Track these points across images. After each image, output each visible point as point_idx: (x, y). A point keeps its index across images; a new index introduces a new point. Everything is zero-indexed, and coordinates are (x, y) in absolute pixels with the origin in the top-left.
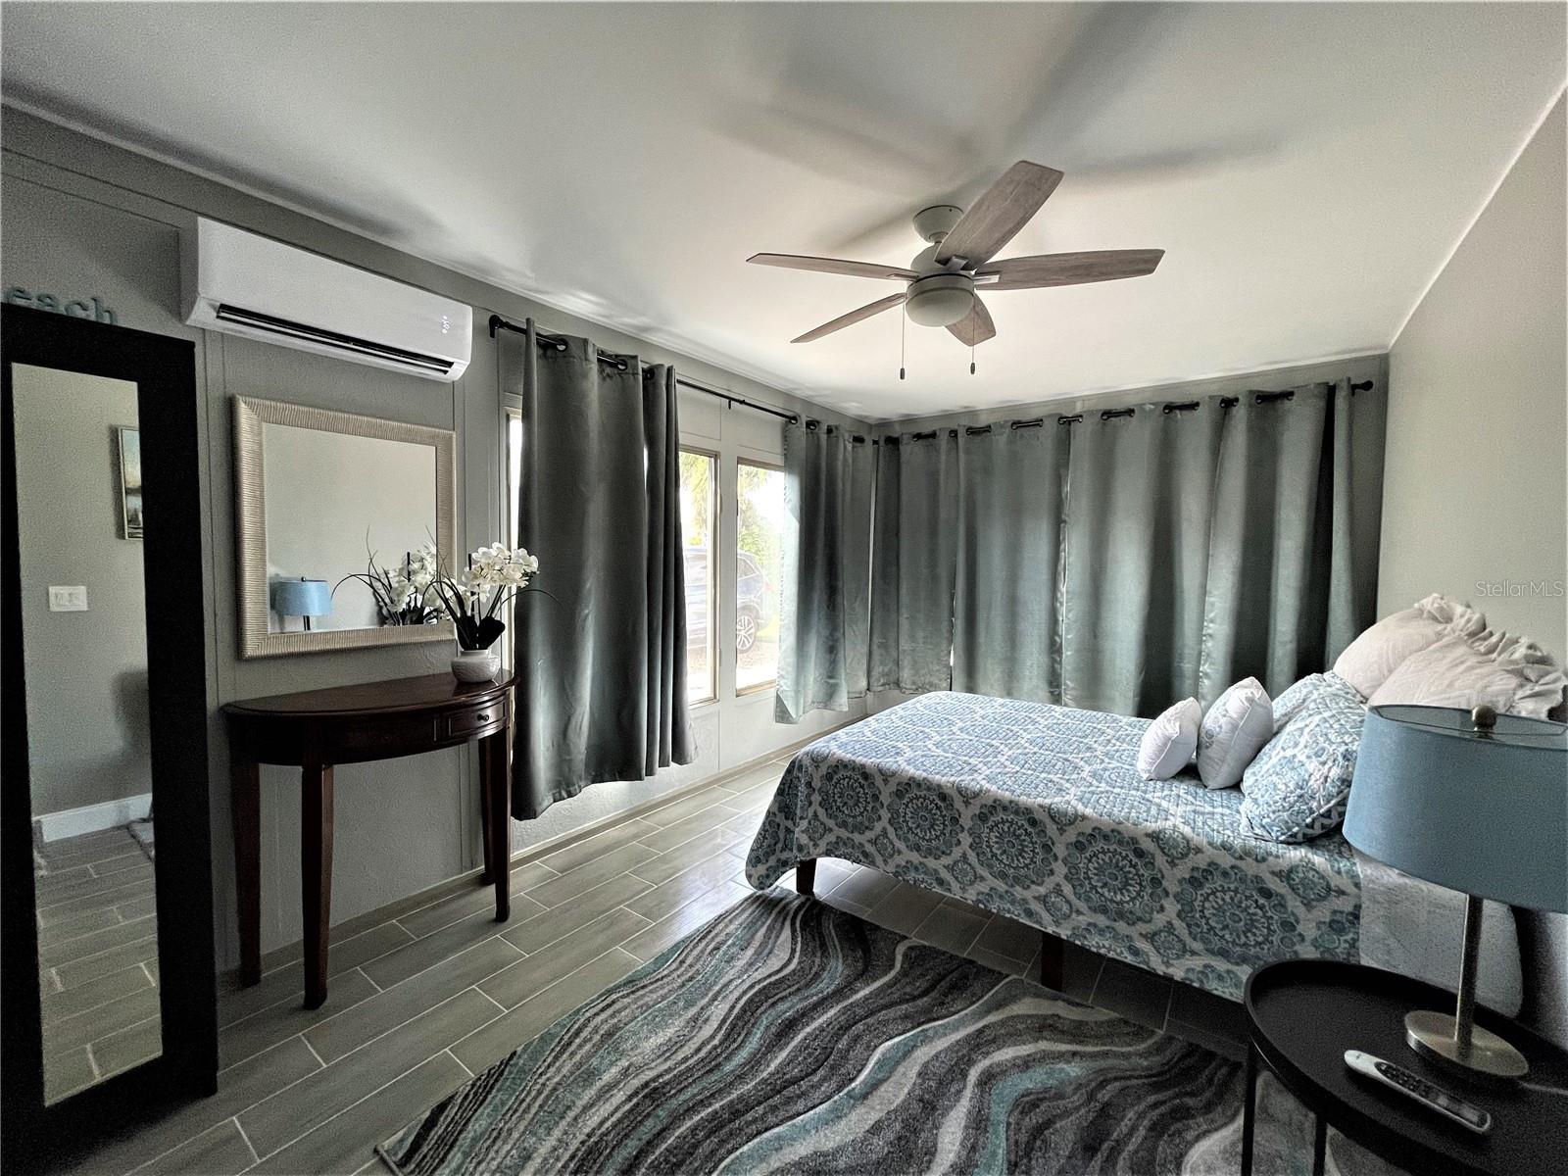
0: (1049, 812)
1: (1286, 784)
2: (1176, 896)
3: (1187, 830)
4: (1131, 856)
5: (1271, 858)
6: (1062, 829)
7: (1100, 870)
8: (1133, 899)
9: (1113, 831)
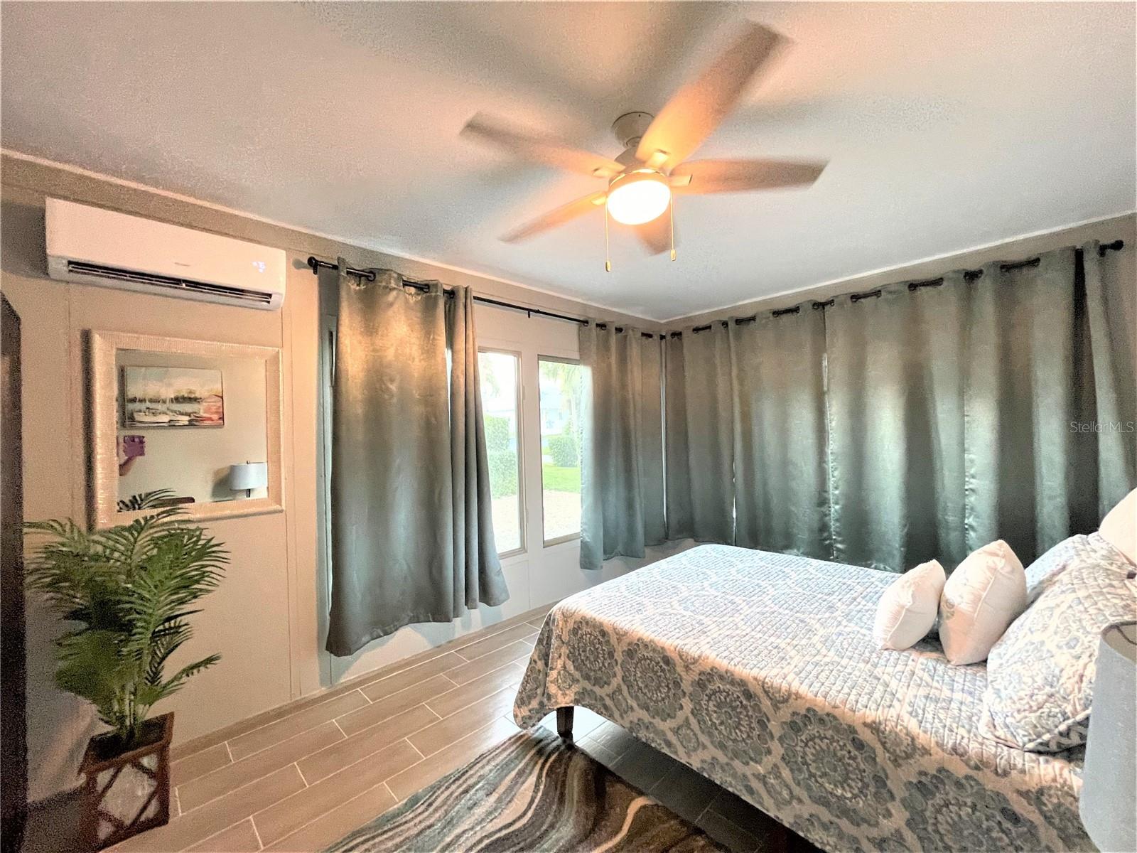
0: (763, 687)
1: (1032, 677)
2: (903, 801)
3: (913, 725)
4: (849, 747)
5: (1014, 773)
6: (776, 705)
7: (818, 758)
8: (855, 796)
9: (828, 715)
